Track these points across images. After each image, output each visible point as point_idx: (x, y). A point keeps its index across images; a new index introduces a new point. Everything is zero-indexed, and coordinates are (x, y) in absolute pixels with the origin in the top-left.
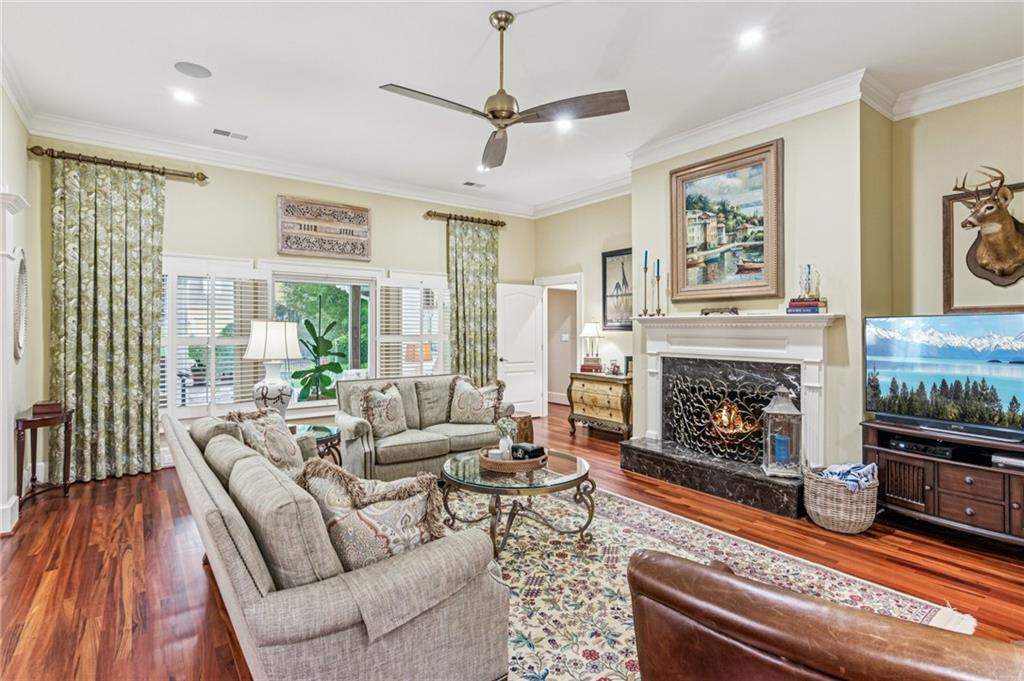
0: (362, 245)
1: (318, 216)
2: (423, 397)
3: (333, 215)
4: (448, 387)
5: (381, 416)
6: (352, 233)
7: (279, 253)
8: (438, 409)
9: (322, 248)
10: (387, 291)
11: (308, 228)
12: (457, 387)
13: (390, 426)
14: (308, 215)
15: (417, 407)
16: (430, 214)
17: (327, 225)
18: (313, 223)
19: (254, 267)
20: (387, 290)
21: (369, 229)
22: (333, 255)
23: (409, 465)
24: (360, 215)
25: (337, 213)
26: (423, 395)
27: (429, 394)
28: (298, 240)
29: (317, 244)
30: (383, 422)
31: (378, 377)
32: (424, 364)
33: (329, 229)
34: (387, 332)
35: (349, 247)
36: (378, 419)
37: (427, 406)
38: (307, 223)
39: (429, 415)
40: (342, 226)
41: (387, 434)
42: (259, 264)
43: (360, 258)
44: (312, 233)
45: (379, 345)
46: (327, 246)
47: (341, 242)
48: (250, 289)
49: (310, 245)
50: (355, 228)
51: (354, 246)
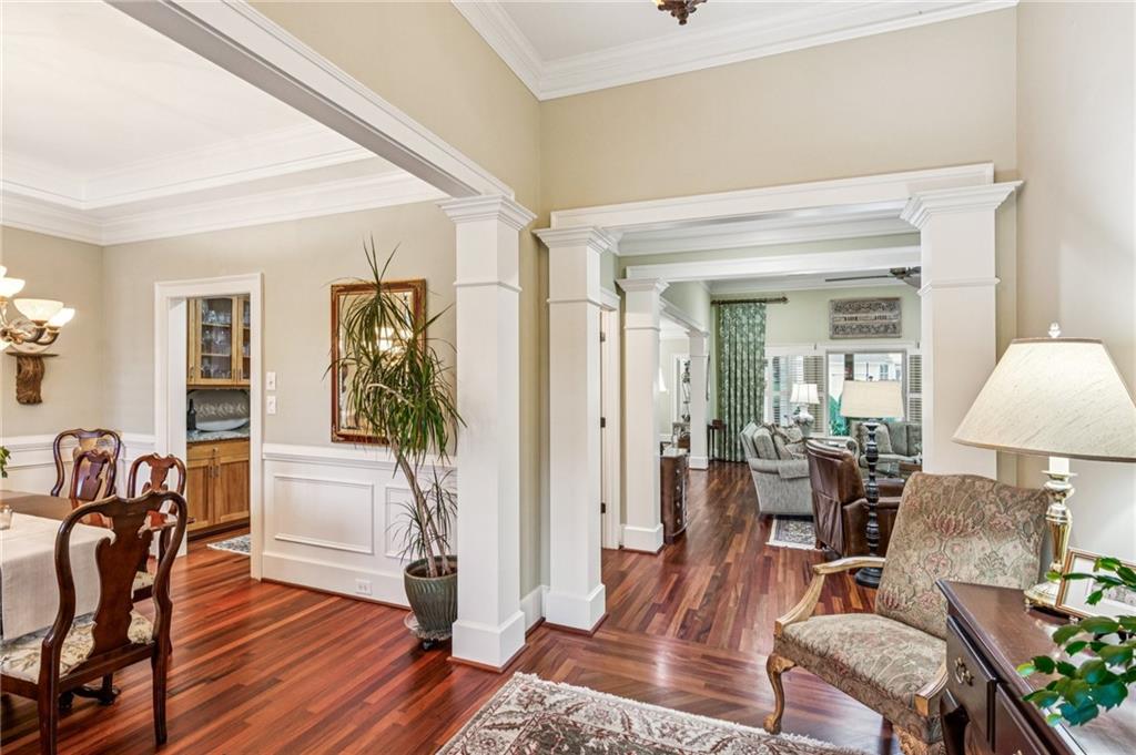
0: (894, 325)
1: (858, 310)
2: (911, 435)
3: (870, 307)
6: (885, 318)
7: (831, 338)
9: (861, 332)
11: (851, 319)
14: (851, 310)
15: (906, 441)
17: (865, 315)
18: (855, 315)
19: (815, 349)
21: (900, 313)
22: (870, 335)
24: (892, 304)
25: (873, 305)
28: (843, 329)
29: (858, 329)
33: (867, 317)
35: (882, 329)
37: (914, 442)
38: (850, 315)
40: (877, 314)
42: (818, 347)
43: (892, 335)
44: (854, 322)
46: (865, 330)
47: (876, 326)
48: (812, 363)
49: (853, 330)
50: (887, 314)
51: (887, 327)
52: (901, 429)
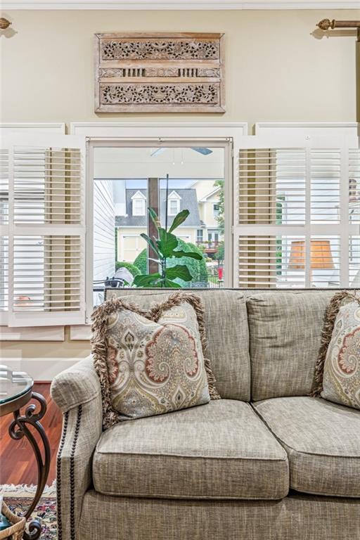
0: (211, 89)
1: (147, 54)
2: (261, 331)
3: (168, 49)
4: (321, 316)
5: (132, 369)
6: (195, 73)
7: (96, 113)
8: (294, 363)
9: (153, 101)
10: (249, 155)
11: (135, 72)
12: (339, 318)
13: (153, 393)
14: (132, 55)
15: (245, 353)
16: (325, 26)
17: (159, 66)
18: (140, 66)
19: (66, 133)
20: (251, 153)
21: (222, 65)
22: (169, 108)
23: (173, 510)
24: (208, 45)
25: (172, 46)
26: (262, 329)
27: (276, 327)
28: (120, 93)
29: (146, 95)
30: (137, 384)
31: (236, 286)
32: (314, 272)
33: (161, 70)
34: (251, 220)
35: (191, 94)
36: (127, 374)
37: (269, 352)
38: (132, 66)
39: (272, 372)
40: (182, 65)
41: (143, 411)
42: (71, 129)
43: (209, 109)
44: (140, 79)
45: (237, 239)
46: (159, 96)
47: (180, 88)
48: (59, 164)
49: (137, 97)
50: (200, 65)
51: (199, 91)
52: (235, 313)
